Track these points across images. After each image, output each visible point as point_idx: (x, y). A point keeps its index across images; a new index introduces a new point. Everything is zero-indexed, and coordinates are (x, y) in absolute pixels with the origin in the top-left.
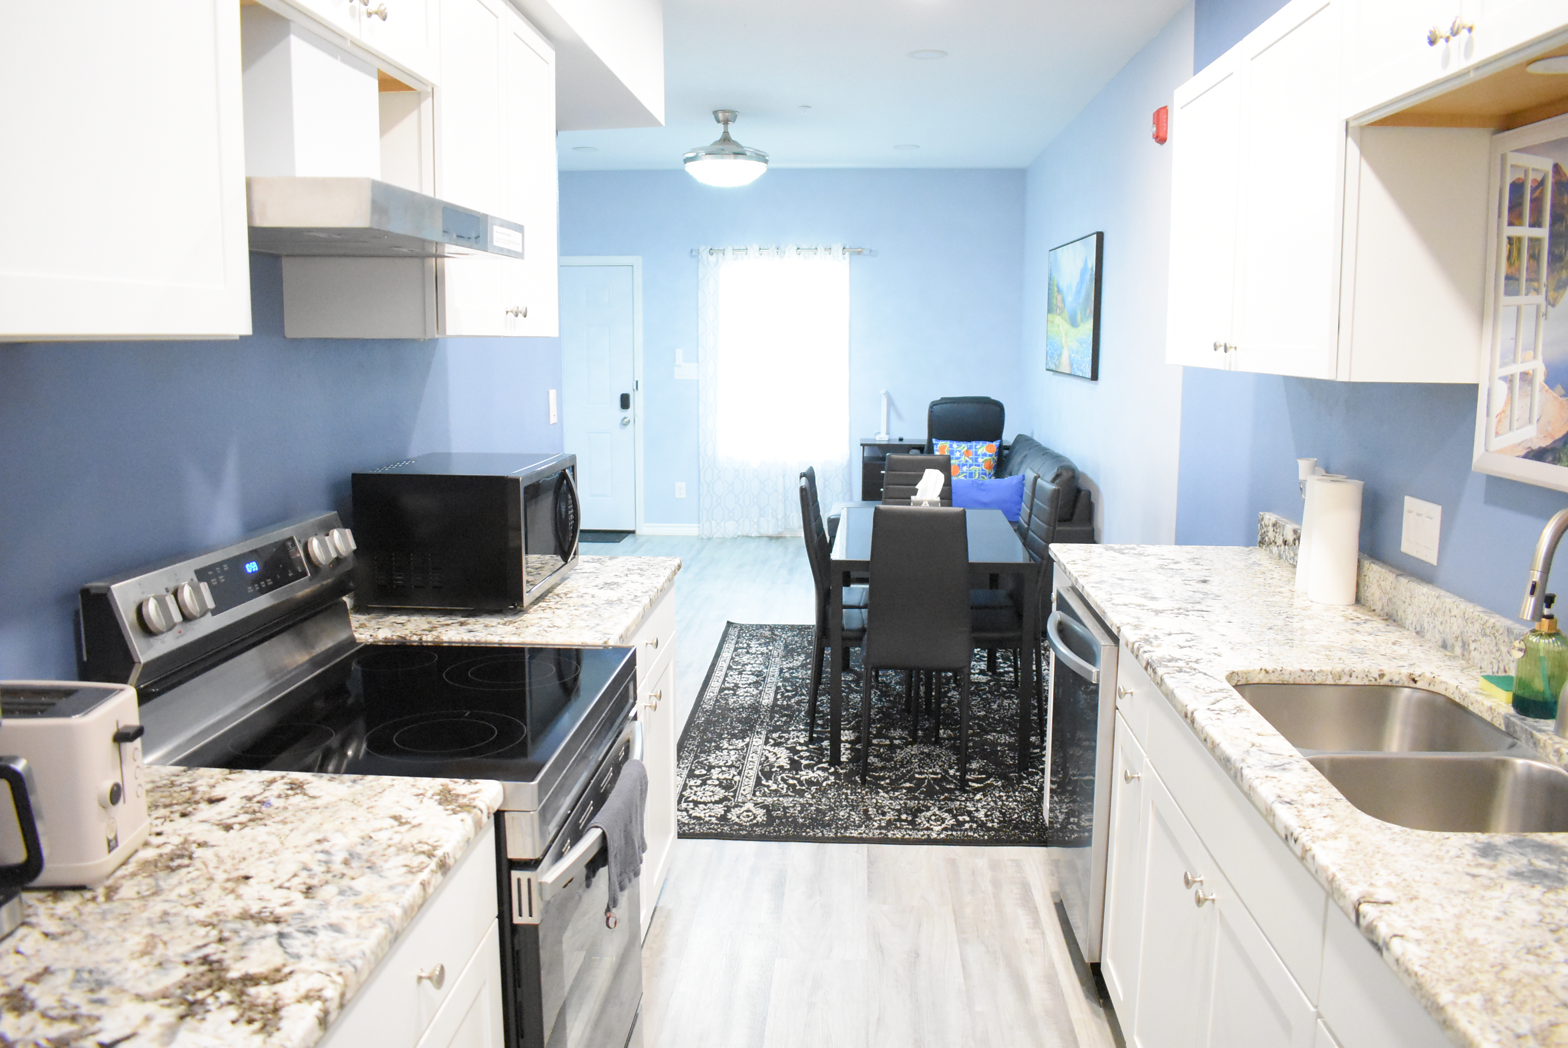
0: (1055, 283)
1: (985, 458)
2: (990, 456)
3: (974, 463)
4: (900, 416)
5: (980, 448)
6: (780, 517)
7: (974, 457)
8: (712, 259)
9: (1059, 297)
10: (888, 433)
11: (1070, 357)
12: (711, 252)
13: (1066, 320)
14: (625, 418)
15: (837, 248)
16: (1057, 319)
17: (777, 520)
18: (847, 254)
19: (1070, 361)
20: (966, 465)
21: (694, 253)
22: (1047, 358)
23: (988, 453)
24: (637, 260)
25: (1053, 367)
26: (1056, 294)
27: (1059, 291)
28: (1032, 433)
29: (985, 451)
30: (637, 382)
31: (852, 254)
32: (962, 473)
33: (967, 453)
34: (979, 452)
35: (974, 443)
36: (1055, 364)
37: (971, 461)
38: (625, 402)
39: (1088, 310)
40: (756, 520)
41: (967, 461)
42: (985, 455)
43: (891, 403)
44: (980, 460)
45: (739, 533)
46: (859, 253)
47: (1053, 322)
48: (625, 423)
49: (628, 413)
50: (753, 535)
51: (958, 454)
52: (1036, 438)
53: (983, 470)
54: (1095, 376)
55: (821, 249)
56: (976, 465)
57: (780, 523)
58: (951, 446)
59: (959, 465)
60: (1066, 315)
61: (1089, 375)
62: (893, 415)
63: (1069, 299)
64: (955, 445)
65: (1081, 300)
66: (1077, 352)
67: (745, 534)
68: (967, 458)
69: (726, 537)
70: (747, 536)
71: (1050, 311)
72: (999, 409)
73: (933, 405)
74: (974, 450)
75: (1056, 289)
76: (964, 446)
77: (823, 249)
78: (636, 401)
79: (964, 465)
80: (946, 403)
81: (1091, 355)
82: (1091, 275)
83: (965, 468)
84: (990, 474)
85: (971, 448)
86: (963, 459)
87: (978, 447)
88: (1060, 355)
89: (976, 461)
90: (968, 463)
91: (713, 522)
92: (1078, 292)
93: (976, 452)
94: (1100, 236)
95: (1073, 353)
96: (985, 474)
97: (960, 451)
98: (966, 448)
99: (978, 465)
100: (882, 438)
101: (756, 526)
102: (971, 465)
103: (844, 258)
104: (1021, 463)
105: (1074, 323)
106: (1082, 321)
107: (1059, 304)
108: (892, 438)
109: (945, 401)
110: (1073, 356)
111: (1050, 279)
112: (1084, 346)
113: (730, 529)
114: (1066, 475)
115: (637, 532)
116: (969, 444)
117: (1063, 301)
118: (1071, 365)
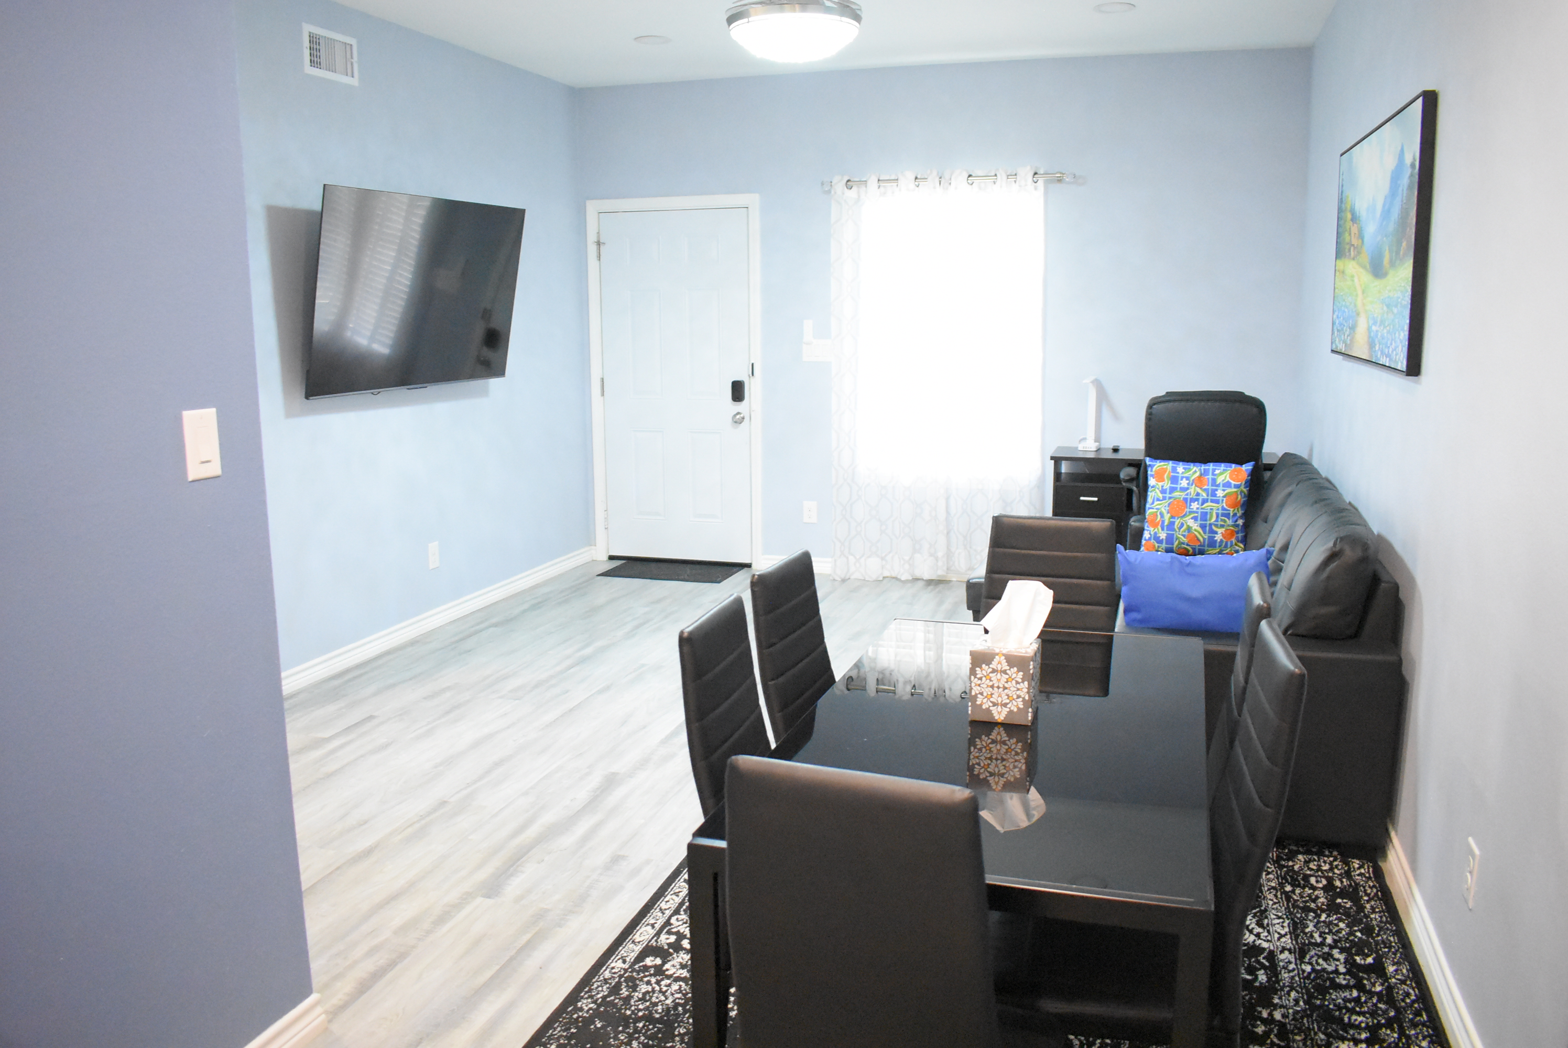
0: (1349, 207)
1: (1228, 490)
2: (1236, 486)
3: (1210, 498)
4: (1116, 416)
5: (1221, 474)
6: (940, 554)
7: (1210, 487)
8: (852, 194)
9: (1354, 229)
10: (1097, 439)
11: (1369, 329)
12: (849, 184)
13: (1364, 267)
14: (738, 413)
15: (1025, 173)
16: (1350, 267)
17: (937, 559)
18: (1041, 183)
19: (1369, 337)
20: (1197, 500)
21: (827, 188)
22: (1333, 333)
23: (1233, 483)
24: (753, 200)
25: (1341, 347)
26: (1349, 224)
27: (1355, 219)
28: (1311, 455)
29: (1228, 479)
30: (753, 365)
31: (1047, 183)
32: (1191, 512)
33: (1199, 481)
34: (1219, 480)
35: (1211, 466)
36: (1344, 342)
37: (1204, 495)
38: (738, 392)
39: (1404, 244)
40: (907, 558)
41: (1198, 494)
42: (1227, 485)
43: (1102, 397)
44: (1220, 493)
45: (887, 574)
46: (1060, 180)
47: (1343, 272)
48: (738, 420)
49: (742, 407)
50: (903, 579)
51: (1184, 483)
52: (1316, 463)
53: (1223, 509)
54: (1414, 367)
55: (1002, 176)
56: (1212, 501)
57: (940, 564)
58: (1174, 470)
59: (1185, 500)
60: (1365, 258)
61: (1402, 365)
62: (1106, 414)
63: (1371, 229)
64: (1181, 468)
65: (1391, 227)
66: (1382, 322)
67: (894, 575)
68: (1199, 490)
69: (867, 579)
70: (896, 578)
71: (1340, 253)
72: (1255, 410)
73: (1154, 403)
74: (1210, 477)
75: (1349, 216)
76: (1195, 470)
77: (1005, 177)
78: (752, 390)
79: (1193, 500)
80: (1175, 401)
81: (1406, 328)
82: (1412, 175)
83: (1195, 506)
84: (1235, 515)
85: (1206, 472)
86: (1193, 490)
87: (1217, 472)
88: (1353, 328)
89: (1214, 494)
90: (1201, 498)
91: (851, 558)
92: (1386, 213)
93: (1214, 480)
94: (1430, 100)
95: (1375, 323)
96: (1227, 516)
97: (1188, 478)
98: (1198, 474)
99: (1217, 502)
100: (1087, 447)
101: (907, 566)
102: (1204, 501)
103: (1036, 188)
104: (1282, 505)
105: (1377, 270)
106: (1392, 264)
107: (1354, 242)
108: (1102, 446)
109: (1172, 397)
110: (1374, 328)
111: (1341, 201)
112: (1395, 310)
113: (873, 568)
114: (1351, 555)
115: (753, 566)
116: (1203, 467)
117: (1361, 236)
118: (1371, 345)
